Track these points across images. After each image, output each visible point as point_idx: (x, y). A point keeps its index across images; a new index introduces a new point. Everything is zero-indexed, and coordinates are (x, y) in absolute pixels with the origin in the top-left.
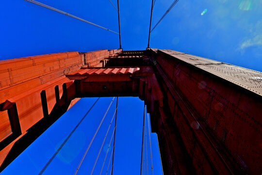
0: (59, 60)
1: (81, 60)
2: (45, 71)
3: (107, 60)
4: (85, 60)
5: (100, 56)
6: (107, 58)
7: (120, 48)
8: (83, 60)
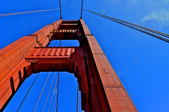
0: (20, 48)
1: (34, 40)
2: (11, 59)
3: (52, 34)
4: (37, 40)
5: (47, 32)
6: (52, 33)
7: (61, 18)
8: (36, 40)
